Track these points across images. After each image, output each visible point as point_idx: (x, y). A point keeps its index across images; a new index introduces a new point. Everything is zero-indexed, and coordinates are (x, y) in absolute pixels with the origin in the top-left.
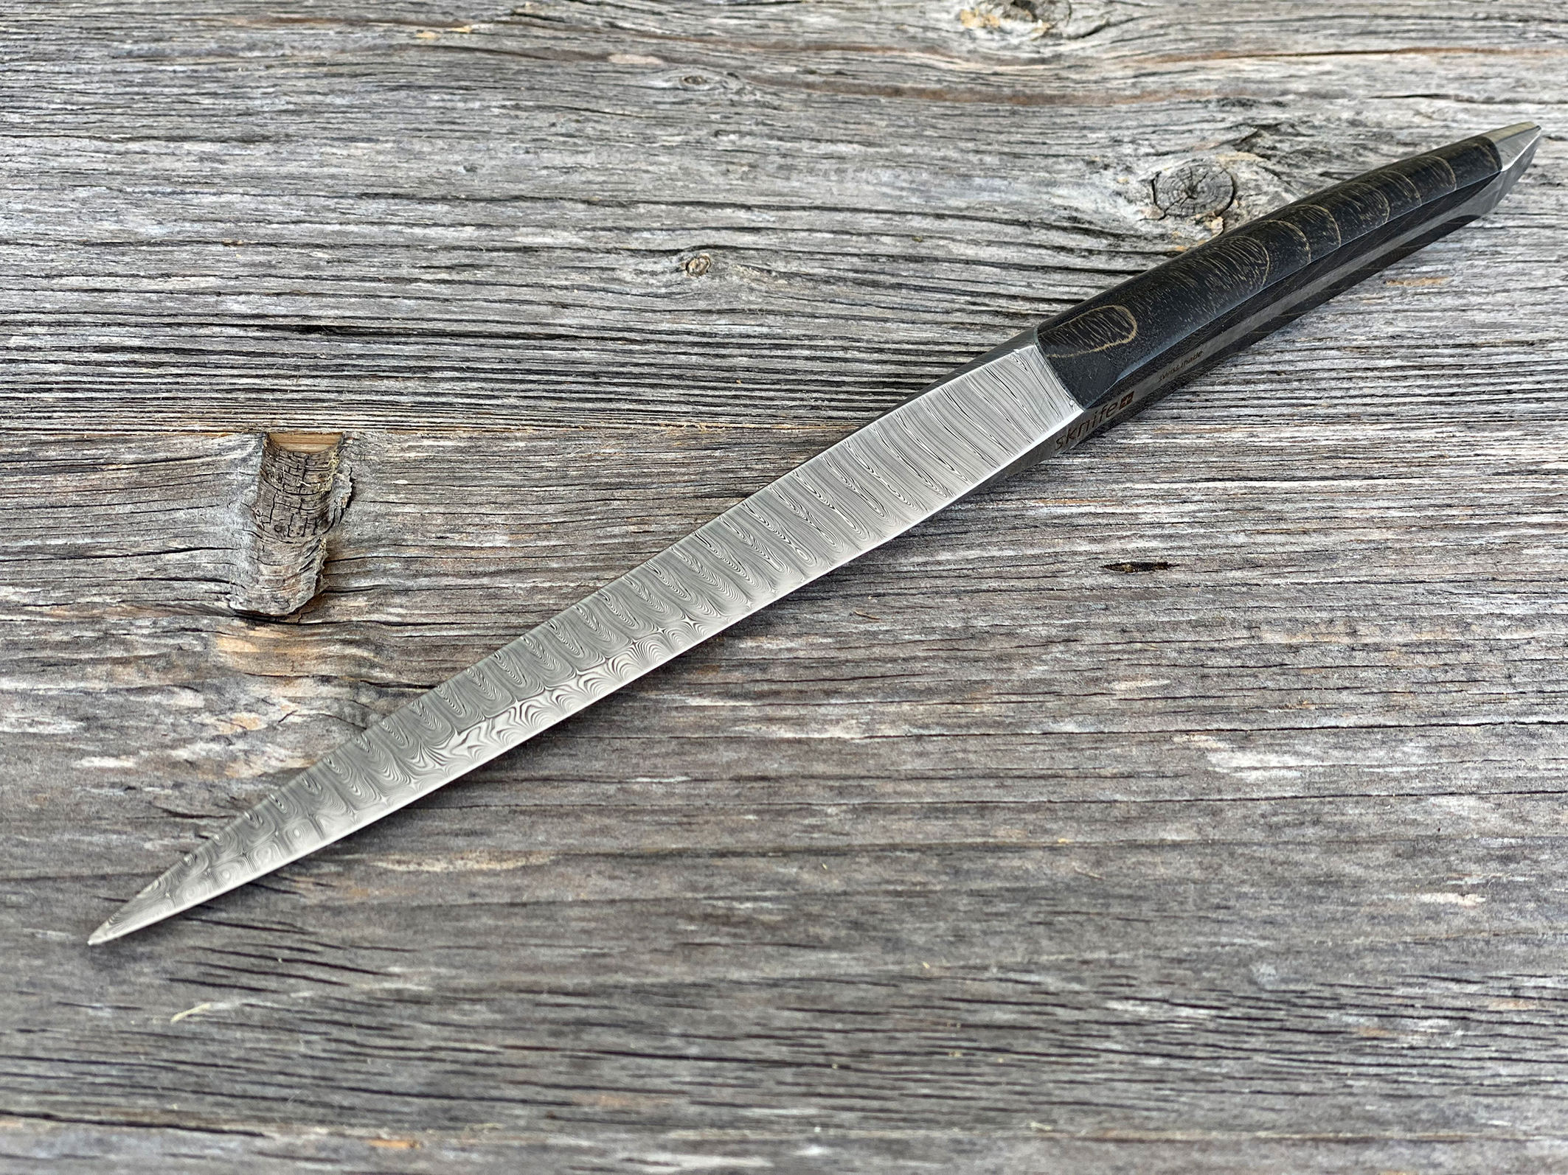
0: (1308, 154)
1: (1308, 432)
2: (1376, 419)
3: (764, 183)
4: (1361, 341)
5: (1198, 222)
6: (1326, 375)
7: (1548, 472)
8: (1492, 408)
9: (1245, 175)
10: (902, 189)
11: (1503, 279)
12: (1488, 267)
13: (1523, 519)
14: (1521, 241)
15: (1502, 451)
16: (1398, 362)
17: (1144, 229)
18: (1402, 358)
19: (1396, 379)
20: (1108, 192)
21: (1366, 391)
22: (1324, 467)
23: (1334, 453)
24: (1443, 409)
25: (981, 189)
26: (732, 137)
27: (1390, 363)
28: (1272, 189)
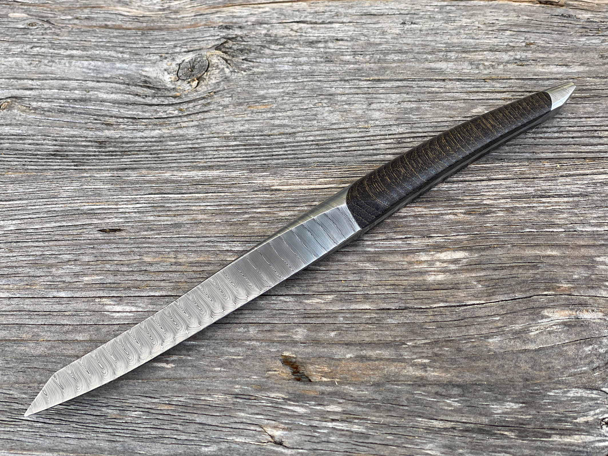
0: (242, 50)
1: (193, 173)
2: (218, 167)
3: (42, 68)
4: (228, 134)
5: (189, 82)
6: (209, 149)
7: (272, 190)
8: (264, 162)
9: (214, 60)
10: (90, 69)
11: (291, 105)
12: (289, 100)
13: (254, 210)
14: (307, 88)
15: (259, 181)
16: (238, 143)
17: (170, 86)
18: (241, 141)
19: (233, 150)
20: (163, 69)
21: (221, 156)
22: (192, 189)
23: (197, 183)
24: (245, 163)
25: (118, 69)
26: (38, 49)
27: (235, 143)
28: (221, 67)
